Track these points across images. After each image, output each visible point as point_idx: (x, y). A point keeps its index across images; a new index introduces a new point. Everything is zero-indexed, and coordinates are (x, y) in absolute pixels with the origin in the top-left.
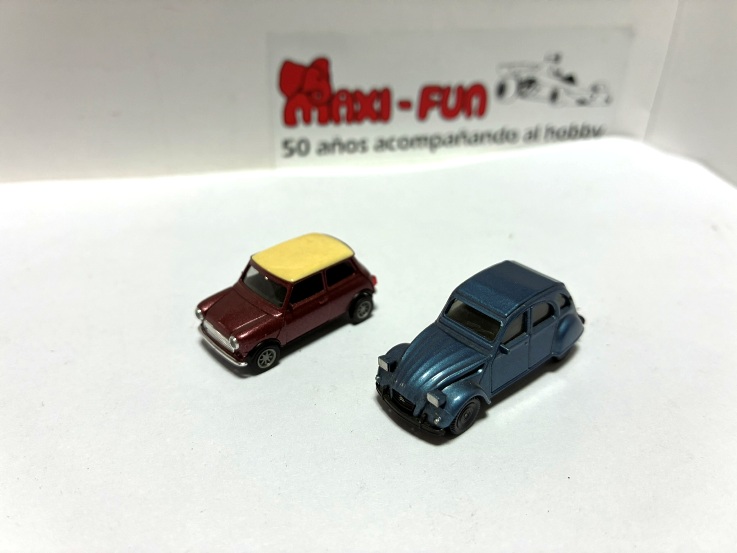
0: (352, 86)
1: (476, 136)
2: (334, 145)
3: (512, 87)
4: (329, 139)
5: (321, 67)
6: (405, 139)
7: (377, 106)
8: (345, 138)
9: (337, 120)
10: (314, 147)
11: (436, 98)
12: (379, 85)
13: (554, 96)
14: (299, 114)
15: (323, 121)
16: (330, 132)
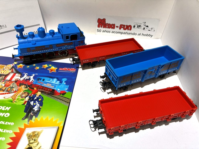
0: (109, 23)
1: (129, 33)
3: (136, 26)
5: (104, 20)
6: (117, 32)
7: (113, 26)
8: (107, 31)
9: (106, 28)
10: (102, 31)
11: (122, 26)
12: (113, 23)
13: (144, 29)
14: (100, 26)
15: (104, 27)
16: (105, 29)
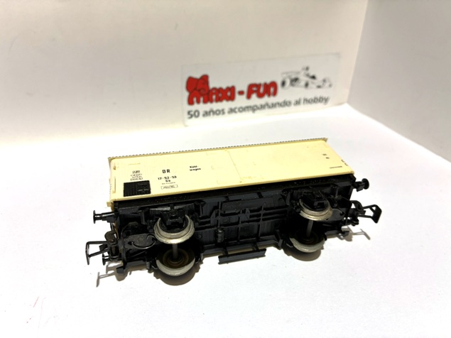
0: (218, 86)
1: (273, 104)
2: (210, 112)
3: (288, 82)
4: (208, 110)
5: (205, 79)
6: (241, 108)
7: (229, 94)
8: (215, 109)
9: (211, 101)
10: (201, 113)
11: (255, 89)
12: (230, 85)
13: (307, 85)
14: (195, 99)
15: (205, 102)
16: (208, 106)
